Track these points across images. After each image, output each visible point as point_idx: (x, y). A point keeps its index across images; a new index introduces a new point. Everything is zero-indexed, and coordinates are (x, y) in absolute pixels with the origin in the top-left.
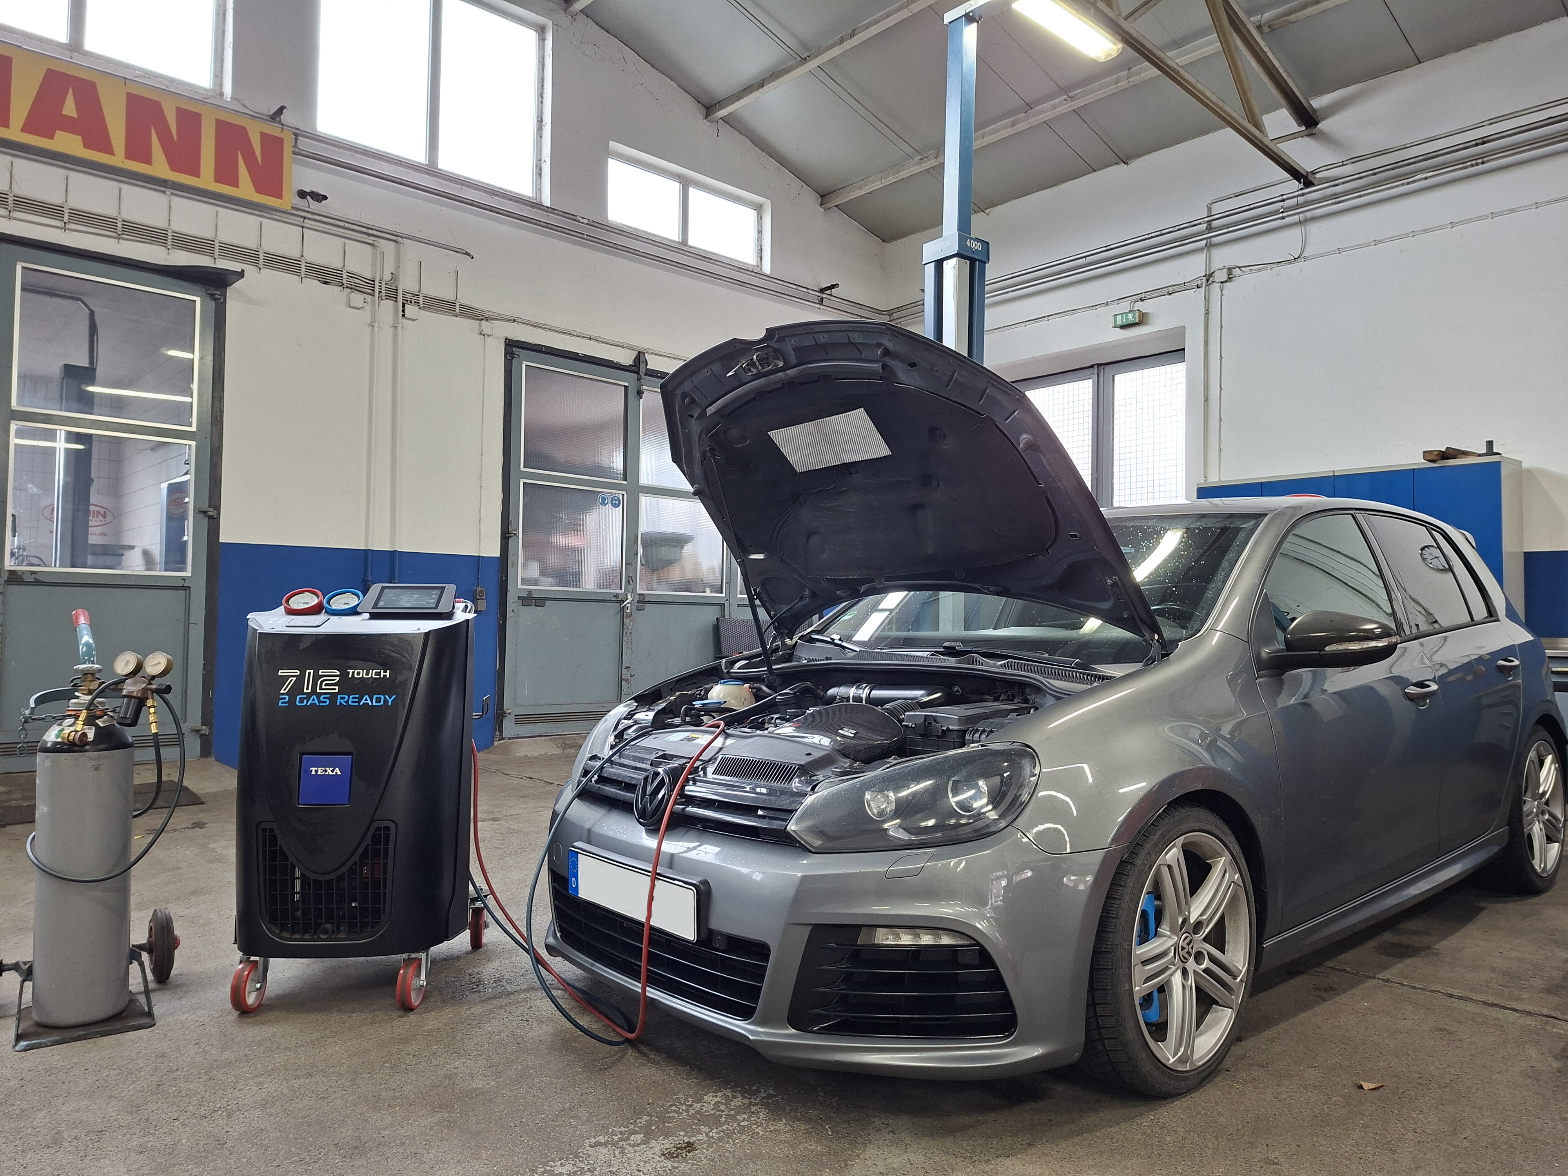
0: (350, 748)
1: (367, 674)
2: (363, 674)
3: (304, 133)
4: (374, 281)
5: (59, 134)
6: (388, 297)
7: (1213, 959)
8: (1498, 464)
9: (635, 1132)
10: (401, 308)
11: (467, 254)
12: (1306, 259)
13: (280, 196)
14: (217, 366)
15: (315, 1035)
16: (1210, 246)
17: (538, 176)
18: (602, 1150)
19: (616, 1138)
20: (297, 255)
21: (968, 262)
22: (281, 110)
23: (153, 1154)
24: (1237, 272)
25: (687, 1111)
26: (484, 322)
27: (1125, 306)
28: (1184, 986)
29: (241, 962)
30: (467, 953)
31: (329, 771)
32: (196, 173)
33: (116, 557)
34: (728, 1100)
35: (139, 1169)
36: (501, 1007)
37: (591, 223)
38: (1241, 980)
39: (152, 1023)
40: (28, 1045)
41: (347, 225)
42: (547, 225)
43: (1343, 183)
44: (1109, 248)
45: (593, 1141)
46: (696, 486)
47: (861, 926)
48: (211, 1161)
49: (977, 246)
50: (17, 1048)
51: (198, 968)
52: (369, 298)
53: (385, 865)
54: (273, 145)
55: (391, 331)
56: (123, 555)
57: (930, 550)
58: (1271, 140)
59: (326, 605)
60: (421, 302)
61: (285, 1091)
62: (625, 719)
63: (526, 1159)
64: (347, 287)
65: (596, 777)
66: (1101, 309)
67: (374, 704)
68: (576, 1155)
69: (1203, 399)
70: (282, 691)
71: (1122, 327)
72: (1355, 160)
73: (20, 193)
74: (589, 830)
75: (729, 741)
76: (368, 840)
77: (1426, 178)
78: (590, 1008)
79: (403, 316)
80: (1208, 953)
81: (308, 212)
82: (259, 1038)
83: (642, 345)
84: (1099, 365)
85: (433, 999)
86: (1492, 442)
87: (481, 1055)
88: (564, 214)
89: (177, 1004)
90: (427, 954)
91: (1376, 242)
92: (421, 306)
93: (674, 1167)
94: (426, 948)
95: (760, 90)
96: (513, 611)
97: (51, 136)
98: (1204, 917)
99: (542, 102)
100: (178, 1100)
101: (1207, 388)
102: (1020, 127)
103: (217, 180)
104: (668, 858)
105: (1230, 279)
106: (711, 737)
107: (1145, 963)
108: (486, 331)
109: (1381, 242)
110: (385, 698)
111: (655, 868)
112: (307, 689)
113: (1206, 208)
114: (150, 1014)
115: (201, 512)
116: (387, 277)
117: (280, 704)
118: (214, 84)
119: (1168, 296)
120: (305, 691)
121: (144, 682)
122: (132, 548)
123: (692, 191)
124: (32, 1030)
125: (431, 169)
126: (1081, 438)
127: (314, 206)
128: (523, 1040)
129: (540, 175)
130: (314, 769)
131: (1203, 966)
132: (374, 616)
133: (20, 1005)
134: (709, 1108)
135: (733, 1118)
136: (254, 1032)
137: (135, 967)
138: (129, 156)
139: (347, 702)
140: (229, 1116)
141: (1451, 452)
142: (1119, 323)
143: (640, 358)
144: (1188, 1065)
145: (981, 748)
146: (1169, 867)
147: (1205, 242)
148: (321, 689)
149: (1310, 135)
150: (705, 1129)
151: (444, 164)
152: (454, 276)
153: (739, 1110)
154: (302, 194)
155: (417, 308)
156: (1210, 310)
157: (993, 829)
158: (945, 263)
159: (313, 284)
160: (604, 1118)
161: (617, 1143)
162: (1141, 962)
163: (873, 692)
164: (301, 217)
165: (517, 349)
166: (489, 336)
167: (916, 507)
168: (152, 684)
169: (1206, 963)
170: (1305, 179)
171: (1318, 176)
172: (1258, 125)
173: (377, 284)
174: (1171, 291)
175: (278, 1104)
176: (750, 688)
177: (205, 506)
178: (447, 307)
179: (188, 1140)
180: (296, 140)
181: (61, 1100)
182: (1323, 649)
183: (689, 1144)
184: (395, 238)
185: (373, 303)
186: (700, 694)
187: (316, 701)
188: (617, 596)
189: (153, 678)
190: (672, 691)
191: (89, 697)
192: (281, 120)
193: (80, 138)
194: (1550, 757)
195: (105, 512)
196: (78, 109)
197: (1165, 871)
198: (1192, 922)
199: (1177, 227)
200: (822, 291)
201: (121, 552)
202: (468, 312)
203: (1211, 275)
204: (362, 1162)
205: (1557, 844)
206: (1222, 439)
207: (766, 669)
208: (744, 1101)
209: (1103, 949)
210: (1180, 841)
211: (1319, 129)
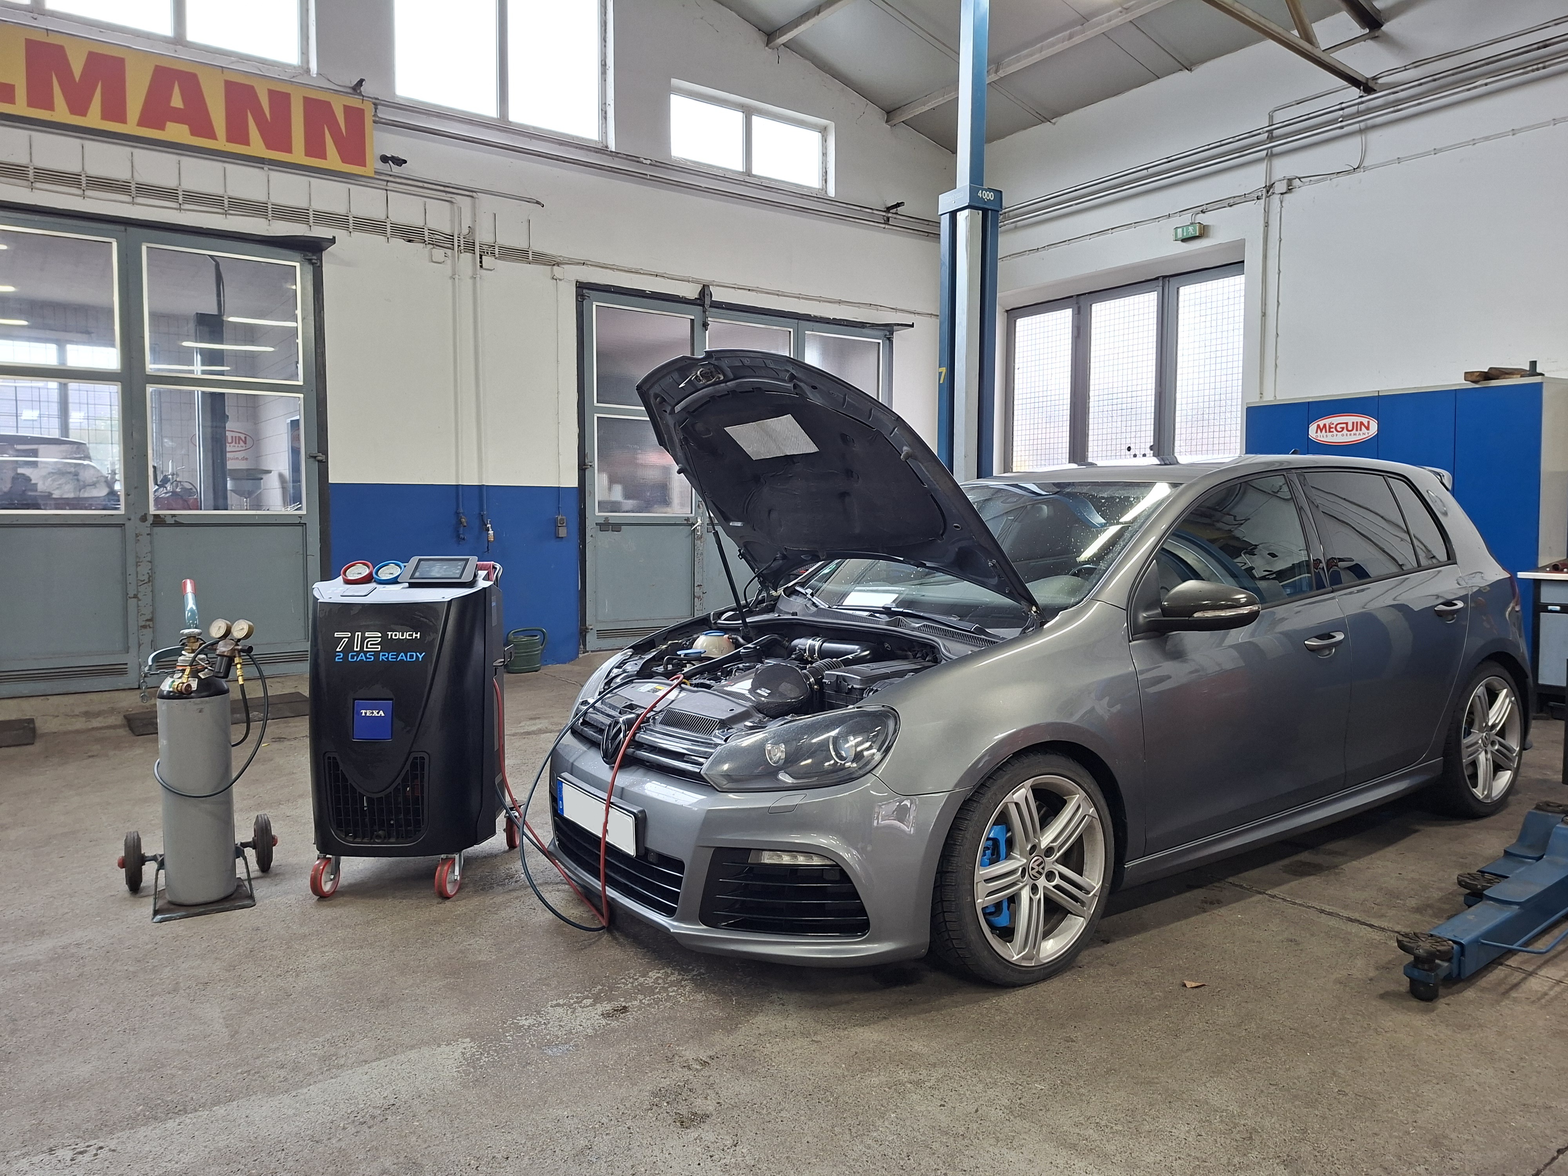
0: (392, 696)
1: (403, 636)
2: (399, 635)
3: (382, 102)
4: (453, 236)
5: (169, 125)
6: (466, 250)
7: (1062, 877)
8: (1539, 385)
9: (587, 997)
10: (479, 260)
11: (538, 203)
12: (1365, 169)
13: (364, 165)
14: (317, 325)
15: (372, 916)
16: (1271, 156)
17: (604, 120)
18: (559, 1010)
19: (572, 1001)
20: (382, 217)
21: (981, 212)
22: (362, 81)
23: (240, 1000)
24: (1296, 182)
25: (632, 983)
26: (555, 267)
27: (1187, 218)
28: (1031, 899)
29: (318, 858)
30: (505, 852)
31: (375, 713)
32: (289, 150)
33: (257, 481)
34: (667, 975)
35: (229, 1010)
36: (517, 898)
37: (654, 163)
38: (1094, 895)
39: (253, 904)
40: (162, 918)
41: (426, 185)
42: (612, 170)
43: (1402, 90)
44: (1170, 159)
45: (555, 1002)
46: (680, 465)
47: (751, 849)
48: (279, 1007)
49: (990, 196)
50: (154, 920)
51: (293, 860)
52: (449, 252)
53: (422, 786)
54: (355, 116)
55: (470, 281)
56: (262, 479)
57: (857, 531)
58: (1323, 51)
59: (374, 575)
60: (497, 252)
61: (340, 959)
62: (616, 668)
63: (502, 1014)
64: (429, 243)
65: (581, 720)
66: (1163, 222)
67: (408, 659)
68: (539, 1013)
69: (1260, 314)
70: (338, 650)
71: (1184, 240)
72: (1417, 64)
73: (140, 181)
74: (572, 764)
75: (683, 694)
76: (408, 767)
77: (1486, 84)
78: (586, 901)
79: (481, 266)
80: (1059, 873)
81: (391, 175)
82: (329, 918)
83: (706, 277)
84: (1164, 277)
85: (467, 890)
86: (1535, 362)
87: (491, 935)
88: (628, 157)
89: (274, 889)
90: (460, 856)
91: (1436, 151)
92: (497, 256)
93: (607, 1024)
94: (459, 851)
95: (816, 17)
96: (592, 536)
97: (162, 127)
98: (1055, 844)
99: (605, 46)
100: (263, 962)
101: (1264, 304)
102: (1077, 40)
103: (308, 154)
104: (619, 791)
105: (1289, 190)
106: (670, 688)
107: (988, 881)
108: (557, 276)
109: (1441, 150)
110: (417, 655)
111: (610, 798)
112: (357, 648)
113: (1268, 116)
114: (251, 897)
115: (311, 457)
116: (465, 231)
117: (336, 660)
118: (302, 62)
119: (1229, 208)
120: (355, 649)
121: (232, 644)
122: (269, 472)
123: (756, 120)
124: (166, 906)
125: (502, 124)
126: (1145, 352)
127: (396, 169)
128: (527, 924)
129: (606, 118)
130: (363, 711)
131: (1054, 883)
132: (412, 585)
133: (156, 889)
134: (649, 981)
135: (665, 990)
136: (328, 912)
137: (239, 862)
138: (230, 139)
139: (387, 658)
140: (297, 975)
141: (1493, 372)
142: (1180, 236)
143: (704, 291)
144: (1033, 961)
145: (856, 710)
146: (1017, 804)
147: (1265, 152)
148: (367, 648)
149: (1374, 38)
150: (640, 997)
151: (516, 116)
152: (526, 224)
153: (672, 984)
154: (384, 159)
155: (493, 258)
156: (1269, 223)
157: (854, 776)
158: (958, 213)
159: (399, 243)
160: (569, 986)
161: (572, 1005)
162: (985, 881)
163: (824, 644)
164: (385, 180)
165: (587, 291)
166: (560, 280)
167: (843, 495)
168: (238, 645)
169: (1057, 881)
170: (1366, 86)
171: (1380, 81)
172: (1308, 37)
173: (456, 239)
174: (1231, 203)
175: (334, 968)
176: (729, 638)
177: (315, 452)
178: (520, 255)
179: (266, 991)
180: (376, 109)
181: (182, 960)
182: (1191, 615)
183: (625, 1007)
184: (470, 194)
185: (453, 256)
186: (686, 644)
187: (364, 658)
188: (687, 519)
189: (239, 640)
190: (665, 640)
191: (193, 655)
192: (361, 92)
193: (187, 126)
194: (1505, 691)
195: (245, 438)
196: (184, 100)
197: (1013, 809)
198: (1042, 847)
199: (1237, 138)
200: (888, 209)
201: (260, 476)
202: (541, 259)
203: (1272, 186)
204: (384, 1012)
205: (1509, 772)
206: (1278, 355)
207: (740, 622)
208: (678, 977)
209: (949, 870)
210: (1029, 783)
211: (1383, 32)
